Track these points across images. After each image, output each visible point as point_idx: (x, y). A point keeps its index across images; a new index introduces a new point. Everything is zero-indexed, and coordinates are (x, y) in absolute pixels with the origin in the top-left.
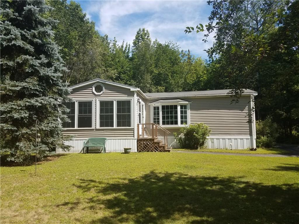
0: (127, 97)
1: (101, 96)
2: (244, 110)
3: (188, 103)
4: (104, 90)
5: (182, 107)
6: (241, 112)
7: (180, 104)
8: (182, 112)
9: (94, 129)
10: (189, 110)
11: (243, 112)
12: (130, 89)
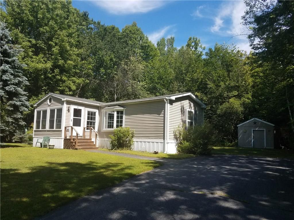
0: (61, 106)
1: (51, 106)
2: (161, 114)
3: (123, 109)
4: (52, 101)
5: (118, 112)
6: (158, 116)
7: (116, 110)
8: (118, 117)
9: (46, 130)
10: (125, 115)
11: (160, 116)
12: (62, 99)
